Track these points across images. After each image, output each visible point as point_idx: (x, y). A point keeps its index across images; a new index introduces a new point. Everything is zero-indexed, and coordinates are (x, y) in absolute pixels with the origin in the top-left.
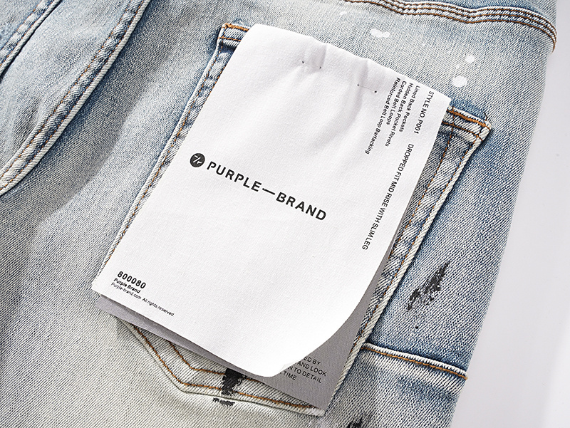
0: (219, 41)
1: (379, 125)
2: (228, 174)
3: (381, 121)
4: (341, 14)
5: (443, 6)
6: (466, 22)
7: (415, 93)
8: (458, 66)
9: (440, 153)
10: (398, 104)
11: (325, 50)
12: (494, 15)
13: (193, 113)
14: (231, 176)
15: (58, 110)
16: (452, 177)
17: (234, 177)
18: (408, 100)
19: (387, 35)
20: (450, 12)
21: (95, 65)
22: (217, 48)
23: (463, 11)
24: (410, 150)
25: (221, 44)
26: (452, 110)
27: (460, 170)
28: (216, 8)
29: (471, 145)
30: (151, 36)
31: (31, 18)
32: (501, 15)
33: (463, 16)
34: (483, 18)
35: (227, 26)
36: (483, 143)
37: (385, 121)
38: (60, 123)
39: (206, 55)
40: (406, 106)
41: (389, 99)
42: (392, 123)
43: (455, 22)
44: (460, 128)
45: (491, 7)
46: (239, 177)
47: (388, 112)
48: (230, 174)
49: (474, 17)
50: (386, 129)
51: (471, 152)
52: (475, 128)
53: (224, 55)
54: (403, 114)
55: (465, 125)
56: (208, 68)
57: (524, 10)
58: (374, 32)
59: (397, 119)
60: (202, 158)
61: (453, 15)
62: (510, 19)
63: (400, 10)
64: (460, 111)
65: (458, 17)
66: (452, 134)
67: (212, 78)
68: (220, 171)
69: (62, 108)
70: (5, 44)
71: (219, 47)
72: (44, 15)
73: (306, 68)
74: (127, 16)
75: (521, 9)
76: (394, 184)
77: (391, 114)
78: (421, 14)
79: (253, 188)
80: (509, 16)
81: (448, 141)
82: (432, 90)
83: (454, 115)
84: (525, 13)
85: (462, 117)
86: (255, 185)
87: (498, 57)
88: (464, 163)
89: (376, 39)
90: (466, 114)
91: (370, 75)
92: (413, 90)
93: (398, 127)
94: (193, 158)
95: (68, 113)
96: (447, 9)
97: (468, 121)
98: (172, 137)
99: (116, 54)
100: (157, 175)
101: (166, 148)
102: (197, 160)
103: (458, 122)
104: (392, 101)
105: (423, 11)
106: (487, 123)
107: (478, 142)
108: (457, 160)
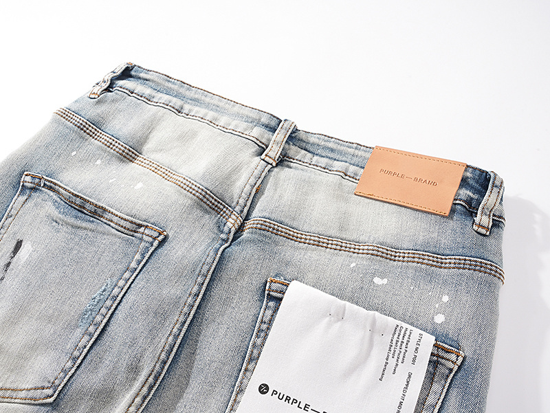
0: (267, 292)
1: (387, 359)
2: (286, 399)
3: (388, 356)
4: (352, 266)
5: (423, 255)
6: (441, 267)
7: (410, 336)
8: (437, 306)
9: (431, 377)
10: (399, 344)
11: (345, 307)
12: (460, 264)
13: (255, 352)
14: (289, 400)
15: (161, 358)
16: (440, 396)
17: (291, 401)
18: (405, 341)
19: (385, 281)
20: (429, 260)
21: (182, 319)
22: (266, 297)
23: (437, 258)
24: (410, 376)
25: (268, 294)
26: (436, 343)
27: (445, 390)
28: (261, 266)
29: (451, 370)
30: (218, 291)
31: (127, 275)
32: (464, 264)
33: (438, 262)
34: (452, 265)
35: (272, 281)
36: (460, 368)
37: (391, 355)
38: (164, 367)
39: (258, 302)
40: (404, 345)
41: (392, 340)
42: (396, 357)
43: (433, 268)
44: (443, 358)
45: (457, 257)
46: (295, 401)
47: (392, 349)
48: (288, 399)
49: (446, 263)
50: (392, 362)
51: (452, 375)
52: (453, 357)
53: (271, 304)
54: (403, 351)
55: (446, 355)
56: (261, 314)
57: (480, 260)
58: (377, 280)
59: (399, 355)
60: (267, 388)
61: (431, 262)
62: (471, 267)
63: (393, 257)
64: (441, 344)
65: (435, 263)
66: (438, 362)
67: (265, 323)
68: (281, 397)
69: (163, 356)
70: (109, 295)
71: (267, 297)
72: (136, 273)
73: (332, 318)
74: (200, 280)
75: (478, 260)
76: (401, 403)
77: (395, 351)
78: (408, 261)
79: (304, 409)
80: (470, 265)
81: (435, 367)
82: (422, 332)
83: (438, 348)
84: (481, 262)
85: (443, 349)
86: (305, 407)
87: (465, 298)
88: (447, 385)
89: (378, 286)
90: (446, 346)
91: (378, 324)
92: (408, 333)
93: (400, 360)
94: (260, 388)
95: (168, 359)
96: (426, 257)
97: (448, 351)
98: (242, 371)
99: (195, 308)
100: (235, 400)
101: (239, 380)
102: (264, 389)
103: (441, 353)
104: (394, 342)
105: (409, 259)
106: (461, 352)
107: (456, 368)
108: (443, 382)
